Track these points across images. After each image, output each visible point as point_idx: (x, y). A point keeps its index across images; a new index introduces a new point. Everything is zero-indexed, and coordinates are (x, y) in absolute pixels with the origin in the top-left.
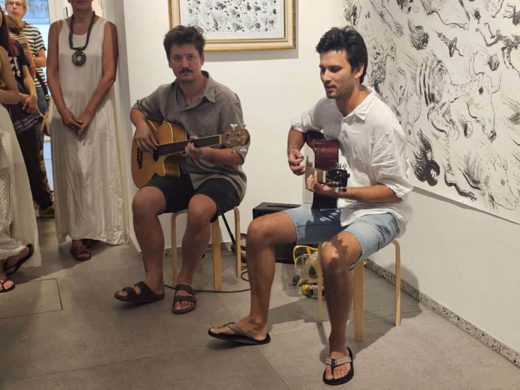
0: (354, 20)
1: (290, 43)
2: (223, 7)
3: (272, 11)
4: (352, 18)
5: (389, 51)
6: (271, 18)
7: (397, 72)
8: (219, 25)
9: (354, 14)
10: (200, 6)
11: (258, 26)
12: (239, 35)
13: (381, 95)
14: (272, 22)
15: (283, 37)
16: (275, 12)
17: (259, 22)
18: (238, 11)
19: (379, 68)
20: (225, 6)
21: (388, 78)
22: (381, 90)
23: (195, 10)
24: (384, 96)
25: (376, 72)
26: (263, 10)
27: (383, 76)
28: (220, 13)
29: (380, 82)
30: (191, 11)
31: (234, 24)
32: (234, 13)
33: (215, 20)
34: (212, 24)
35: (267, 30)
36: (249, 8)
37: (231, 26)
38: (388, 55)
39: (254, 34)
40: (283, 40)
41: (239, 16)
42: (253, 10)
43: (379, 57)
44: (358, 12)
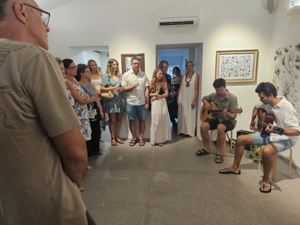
0: (278, 74)
1: (254, 80)
2: (232, 70)
3: (248, 70)
4: (277, 73)
5: (292, 84)
6: (248, 73)
7: (295, 91)
8: (231, 75)
9: (278, 72)
10: (225, 70)
11: (244, 75)
12: (237, 78)
13: (287, 98)
14: (248, 74)
15: (252, 78)
16: (250, 71)
17: (244, 74)
18: (237, 71)
19: (287, 89)
20: (233, 70)
21: (290, 93)
22: (287, 97)
23: (223, 71)
24: (289, 99)
25: (286, 91)
26: (245, 70)
27: (288, 92)
28: (231, 71)
29: (287, 94)
30: (222, 71)
31: (235, 75)
32: (236, 71)
33: (229, 74)
34: (228, 75)
35: (246, 76)
36: (241, 70)
37: (234, 75)
38: (291, 85)
39: (242, 78)
40: (252, 79)
41: (237, 72)
42: (242, 71)
43: (287, 86)
44: (280, 71)
